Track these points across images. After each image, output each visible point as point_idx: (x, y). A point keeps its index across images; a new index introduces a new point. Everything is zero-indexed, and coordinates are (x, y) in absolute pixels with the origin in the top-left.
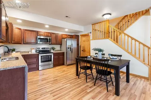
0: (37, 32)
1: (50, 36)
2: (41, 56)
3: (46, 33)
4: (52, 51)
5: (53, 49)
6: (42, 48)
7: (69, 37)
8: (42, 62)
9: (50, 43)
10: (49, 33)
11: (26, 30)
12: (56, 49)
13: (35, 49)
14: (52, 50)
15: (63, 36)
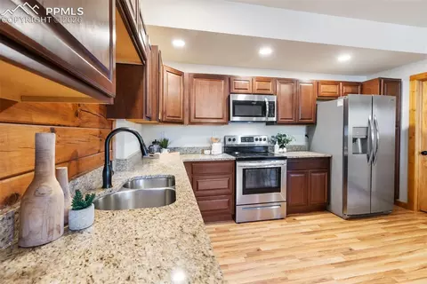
0: (229, 80)
1: (271, 92)
2: (244, 170)
3: (260, 80)
4: (278, 151)
5: (282, 141)
6: (244, 139)
7: (348, 89)
8: (246, 191)
9: (274, 119)
10: (268, 80)
11: (197, 76)
12: (291, 143)
13: (222, 140)
14: (277, 146)
15: (323, 88)
